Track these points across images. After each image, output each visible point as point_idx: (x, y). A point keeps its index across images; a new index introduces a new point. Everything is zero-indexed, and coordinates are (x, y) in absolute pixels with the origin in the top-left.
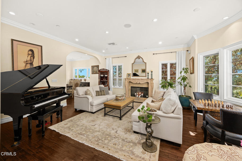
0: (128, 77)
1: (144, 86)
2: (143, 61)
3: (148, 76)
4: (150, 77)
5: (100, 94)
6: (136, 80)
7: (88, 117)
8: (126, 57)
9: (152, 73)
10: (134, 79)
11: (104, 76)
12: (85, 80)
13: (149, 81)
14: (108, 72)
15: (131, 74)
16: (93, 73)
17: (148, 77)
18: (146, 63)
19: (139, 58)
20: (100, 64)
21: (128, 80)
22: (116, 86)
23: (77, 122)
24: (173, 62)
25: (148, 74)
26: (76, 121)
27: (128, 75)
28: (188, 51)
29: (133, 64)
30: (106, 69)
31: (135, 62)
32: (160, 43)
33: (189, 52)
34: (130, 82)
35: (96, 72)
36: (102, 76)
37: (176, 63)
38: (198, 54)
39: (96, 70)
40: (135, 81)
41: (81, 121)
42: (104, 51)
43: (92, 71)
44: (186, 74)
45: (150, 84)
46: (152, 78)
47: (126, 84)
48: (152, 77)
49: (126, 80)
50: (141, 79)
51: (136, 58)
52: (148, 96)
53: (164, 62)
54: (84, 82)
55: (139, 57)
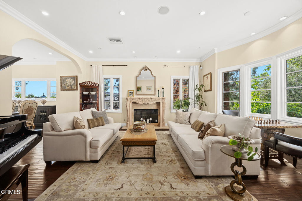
0: (130, 95)
1: (152, 108)
2: (152, 74)
3: (158, 94)
4: (161, 96)
5: (96, 124)
6: (143, 99)
7: (91, 172)
8: (127, 66)
9: (163, 90)
10: (140, 98)
11: (89, 93)
12: (44, 102)
13: (160, 101)
14: (98, 87)
15: (133, 91)
16: (64, 88)
17: (158, 96)
18: (155, 76)
19: (147, 70)
20: (81, 73)
21: (131, 99)
22: (109, 110)
23: (74, 194)
24: (186, 77)
25: (158, 92)
26: (71, 192)
27: (130, 92)
28: (200, 66)
29: (137, 77)
30: (95, 83)
31: (140, 74)
32: (178, 52)
33: (202, 67)
34: (134, 103)
35: (72, 88)
36: (86, 93)
37: (188, 79)
38: (218, 69)
39: (70, 83)
40: (142, 101)
41: (83, 186)
42: (91, 52)
43: (61, 85)
44: (199, 91)
45: (162, 105)
46: (163, 97)
47: (128, 105)
48: (163, 95)
49: (127, 100)
50: (150, 98)
51: (142, 70)
52: (158, 121)
53: (177, 77)
54: (42, 105)
55: (145, 69)
